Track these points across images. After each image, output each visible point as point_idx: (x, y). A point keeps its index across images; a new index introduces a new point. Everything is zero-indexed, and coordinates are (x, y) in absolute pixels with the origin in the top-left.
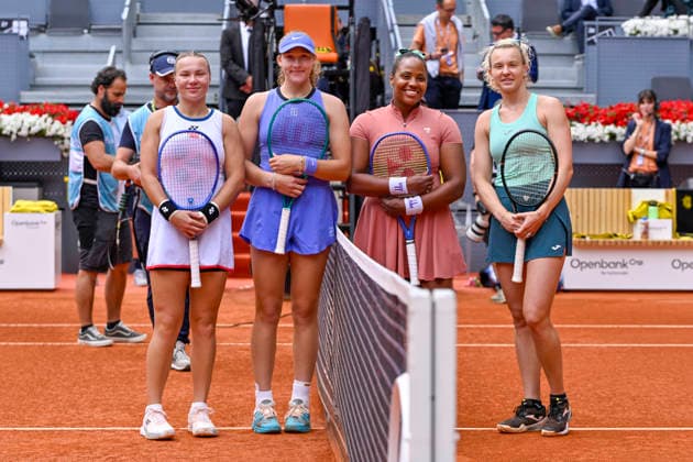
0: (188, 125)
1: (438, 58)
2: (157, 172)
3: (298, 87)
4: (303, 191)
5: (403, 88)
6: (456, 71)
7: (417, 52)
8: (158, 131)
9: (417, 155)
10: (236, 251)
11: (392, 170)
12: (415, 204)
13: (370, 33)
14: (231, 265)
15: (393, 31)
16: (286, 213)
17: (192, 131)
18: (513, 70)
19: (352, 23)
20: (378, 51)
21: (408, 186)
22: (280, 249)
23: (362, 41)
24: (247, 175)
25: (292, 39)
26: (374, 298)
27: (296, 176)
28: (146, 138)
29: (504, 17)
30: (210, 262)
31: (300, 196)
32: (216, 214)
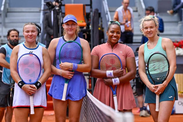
0: (28, 51)
1: (124, 24)
2: (17, 70)
3: (71, 36)
4: (73, 77)
5: (111, 37)
6: (130, 29)
7: (117, 22)
8: (17, 54)
9: (117, 62)
10: (47, 100)
11: (108, 68)
12: (116, 81)
13: (99, 15)
14: (46, 106)
15: (107, 14)
16: (66, 85)
17: (31, 54)
18: (152, 30)
19: (91, 11)
20: (102, 21)
21: (114, 74)
22: (64, 99)
23: (95, 18)
24: (52, 71)
25: (68, 17)
26: (102, 117)
27: (69, 71)
28: (12, 57)
29: (151, 7)
30: (38, 104)
31: (71, 78)
32: (40, 86)
